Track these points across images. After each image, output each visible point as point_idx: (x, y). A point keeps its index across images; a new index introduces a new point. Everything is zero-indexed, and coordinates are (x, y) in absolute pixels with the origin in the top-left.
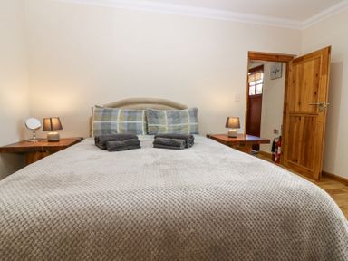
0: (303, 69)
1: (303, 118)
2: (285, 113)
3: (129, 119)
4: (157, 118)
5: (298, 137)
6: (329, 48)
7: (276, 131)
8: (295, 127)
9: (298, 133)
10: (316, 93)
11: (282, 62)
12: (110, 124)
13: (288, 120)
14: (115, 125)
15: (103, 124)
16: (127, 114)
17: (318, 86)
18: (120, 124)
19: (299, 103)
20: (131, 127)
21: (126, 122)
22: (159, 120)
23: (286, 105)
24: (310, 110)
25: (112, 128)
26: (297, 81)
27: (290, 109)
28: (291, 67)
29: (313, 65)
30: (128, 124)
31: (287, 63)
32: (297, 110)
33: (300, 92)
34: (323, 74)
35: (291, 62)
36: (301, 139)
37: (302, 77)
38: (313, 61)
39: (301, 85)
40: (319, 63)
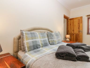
1: (75, 35)
3: (43, 37)
6: (82, 17)
8: (72, 37)
10: (79, 28)
14: (38, 42)
17: (79, 26)
19: (73, 31)
21: (42, 39)
24: (77, 32)
27: (70, 32)
33: (73, 28)
34: (81, 23)
35: (69, 19)
37: (74, 24)
38: (77, 20)
39: (73, 26)
40: (79, 20)
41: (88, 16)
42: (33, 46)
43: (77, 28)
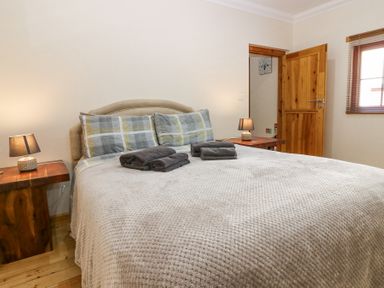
0: (298, 65)
1: (301, 116)
2: (280, 111)
3: (135, 128)
4: (169, 124)
5: (297, 134)
6: (326, 45)
7: (268, 131)
8: (293, 125)
9: (296, 130)
10: (314, 90)
11: (272, 56)
12: (112, 138)
13: (284, 118)
14: (119, 138)
15: (103, 138)
16: (131, 123)
17: (316, 83)
18: (126, 136)
19: (296, 100)
20: (141, 139)
21: (132, 133)
22: (173, 126)
23: (280, 102)
24: (309, 107)
25: (116, 142)
26: (293, 78)
27: (286, 107)
28: (285, 62)
29: (309, 62)
30: (136, 136)
31: (280, 58)
32: (294, 107)
33: (297, 89)
34: (321, 71)
35: (284, 57)
36: (300, 136)
37: (301, 73)
38: (309, 58)
39: (297, 81)
40: (316, 60)
41: (352, 38)
42: (104, 147)
43: (309, 88)
